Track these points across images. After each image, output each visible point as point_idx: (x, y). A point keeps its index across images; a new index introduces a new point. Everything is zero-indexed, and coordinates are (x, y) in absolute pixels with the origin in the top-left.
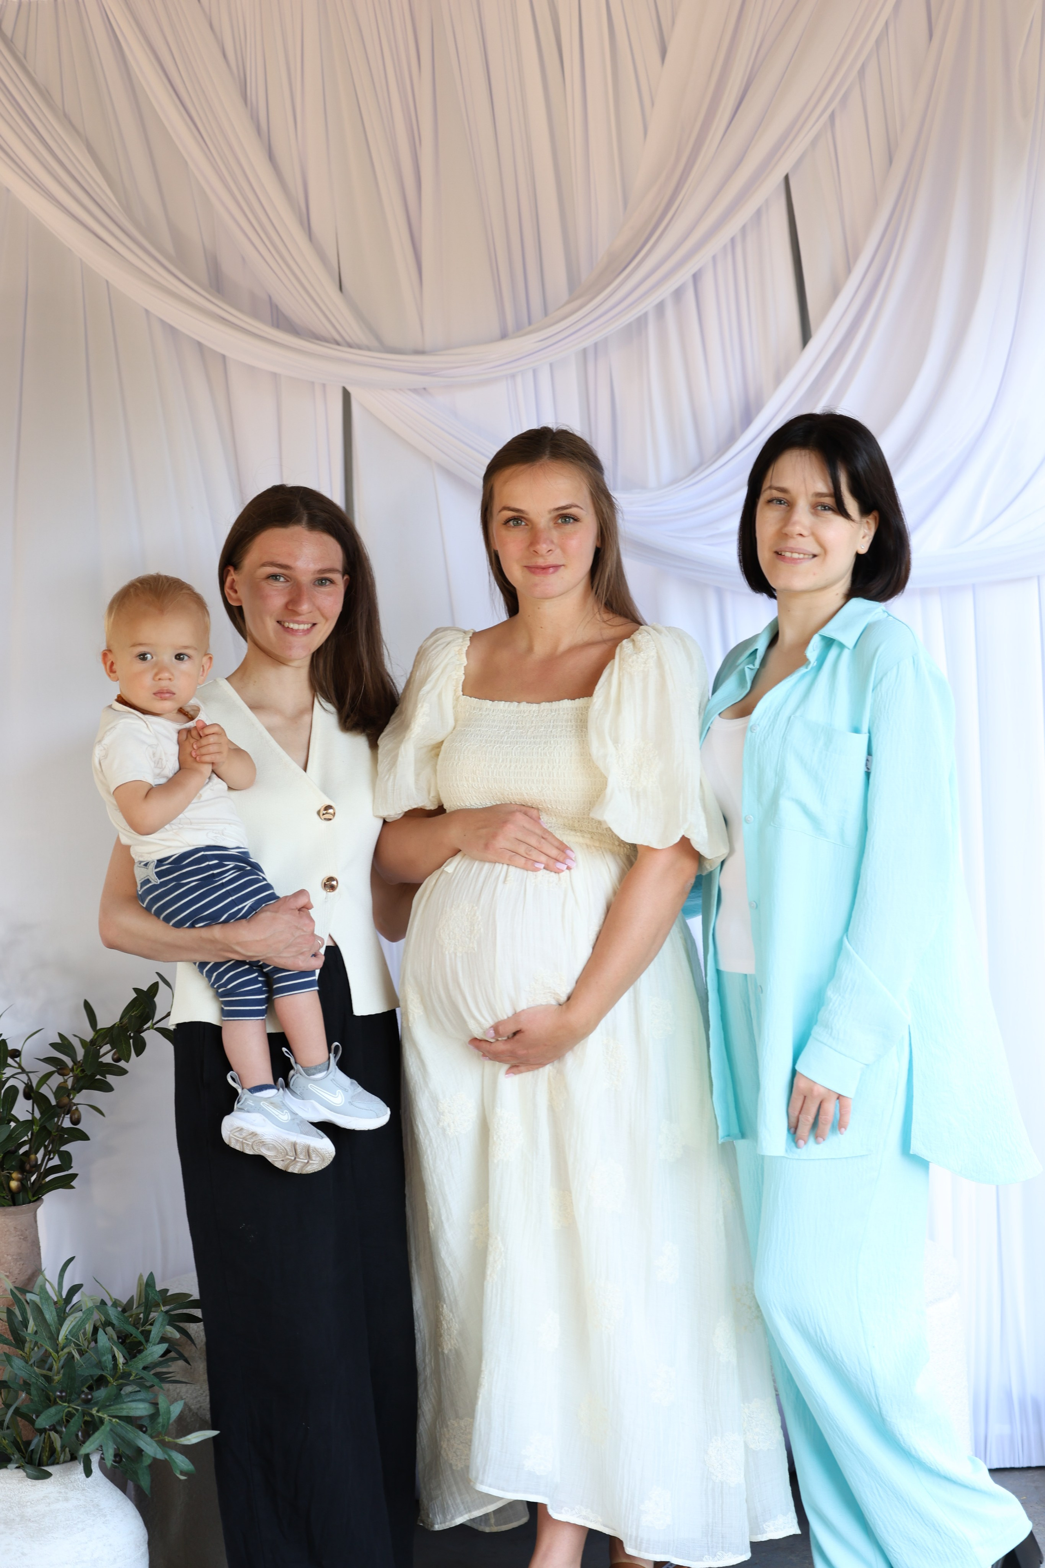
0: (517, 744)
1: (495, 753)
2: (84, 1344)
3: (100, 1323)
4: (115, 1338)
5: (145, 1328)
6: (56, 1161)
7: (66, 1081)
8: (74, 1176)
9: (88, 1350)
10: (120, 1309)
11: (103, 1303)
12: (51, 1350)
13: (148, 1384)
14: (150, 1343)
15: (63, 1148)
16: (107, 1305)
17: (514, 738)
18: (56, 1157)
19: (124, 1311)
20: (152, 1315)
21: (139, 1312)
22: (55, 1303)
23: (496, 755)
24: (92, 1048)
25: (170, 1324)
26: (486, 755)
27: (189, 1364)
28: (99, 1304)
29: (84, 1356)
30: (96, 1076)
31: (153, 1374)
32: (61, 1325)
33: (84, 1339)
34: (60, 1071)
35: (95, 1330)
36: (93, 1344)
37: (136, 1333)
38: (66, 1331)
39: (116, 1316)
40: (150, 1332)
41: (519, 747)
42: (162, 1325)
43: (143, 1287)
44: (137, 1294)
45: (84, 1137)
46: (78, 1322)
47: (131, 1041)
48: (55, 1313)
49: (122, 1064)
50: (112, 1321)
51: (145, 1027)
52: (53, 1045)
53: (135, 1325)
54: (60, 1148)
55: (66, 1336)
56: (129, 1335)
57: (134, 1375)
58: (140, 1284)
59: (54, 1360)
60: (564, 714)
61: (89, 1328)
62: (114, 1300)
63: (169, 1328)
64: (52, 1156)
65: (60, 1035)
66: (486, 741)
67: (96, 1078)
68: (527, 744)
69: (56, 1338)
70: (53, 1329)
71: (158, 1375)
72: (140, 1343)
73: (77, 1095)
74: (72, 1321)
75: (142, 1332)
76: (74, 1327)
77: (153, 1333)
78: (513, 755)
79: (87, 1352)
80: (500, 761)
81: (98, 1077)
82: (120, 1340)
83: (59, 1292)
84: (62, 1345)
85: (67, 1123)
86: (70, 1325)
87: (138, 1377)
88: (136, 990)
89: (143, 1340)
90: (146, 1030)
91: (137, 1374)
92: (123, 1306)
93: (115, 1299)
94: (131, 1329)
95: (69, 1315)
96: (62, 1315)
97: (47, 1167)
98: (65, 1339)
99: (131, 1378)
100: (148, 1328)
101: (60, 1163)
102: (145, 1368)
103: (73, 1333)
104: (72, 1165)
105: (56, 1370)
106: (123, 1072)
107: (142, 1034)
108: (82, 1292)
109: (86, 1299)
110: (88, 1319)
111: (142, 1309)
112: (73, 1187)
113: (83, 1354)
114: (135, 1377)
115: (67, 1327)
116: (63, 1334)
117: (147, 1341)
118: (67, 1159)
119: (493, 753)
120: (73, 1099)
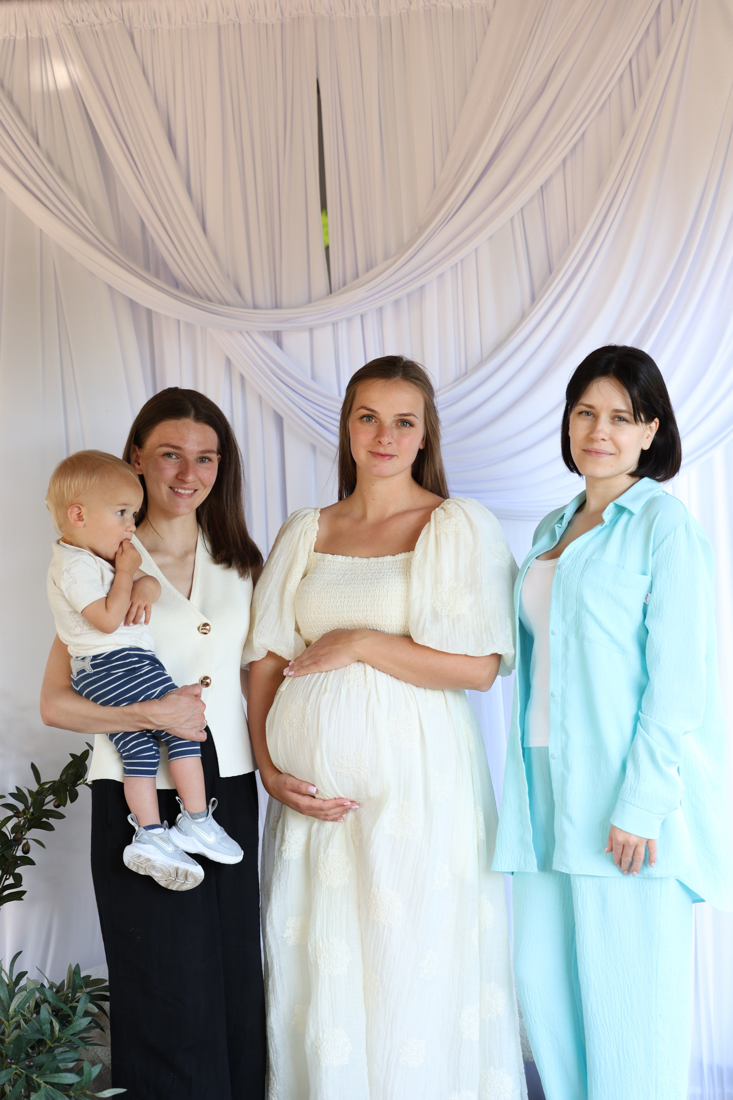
0: (350, 585)
1: (334, 593)
2: (28, 1015)
3: (40, 1000)
4: (50, 1011)
5: (72, 1004)
6: (11, 881)
7: (20, 822)
8: (24, 893)
9: (32, 1019)
10: (54, 990)
11: (42, 985)
12: (4, 1020)
13: (75, 1046)
14: (76, 1016)
15: (17, 871)
16: (45, 987)
17: (348, 581)
18: (11, 877)
19: (57, 992)
20: (78, 995)
21: (68, 992)
22: (8, 985)
23: (335, 594)
24: (39, 796)
25: (91, 1002)
26: (327, 594)
27: (104, 1032)
28: (39, 986)
29: (28, 1024)
30: (43, 818)
31: (78, 1038)
32: (11, 1001)
33: (28, 1012)
34: (16, 815)
35: (37, 1006)
36: (35, 1015)
37: (66, 1008)
38: (15, 1006)
39: (51, 996)
40: (76, 1007)
41: (351, 587)
42: (85, 1002)
43: (72, 973)
44: (67, 980)
45: (31, 862)
46: (23, 999)
47: (68, 793)
48: (7, 992)
49: (61, 810)
50: (48, 999)
51: (78, 783)
52: (11, 794)
53: (65, 1002)
54: (15, 870)
55: (15, 1009)
56: (61, 1010)
57: (64, 1039)
58: (69, 972)
59: (6, 1027)
60: (387, 565)
61: (32, 1003)
62: (51, 984)
63: (90, 1005)
64: (8, 877)
65: (17, 788)
66: (327, 584)
67: (43, 820)
68: (357, 584)
69: (8, 1010)
70: (5, 1004)
71: (82, 1039)
72: (69, 1016)
73: (28, 832)
74: (19, 998)
75: (71, 1007)
76: (20, 1003)
77: (78, 1008)
78: (347, 593)
79: (30, 1020)
80: (337, 598)
81: (44, 819)
82: (54, 1013)
83: (10, 977)
84: (11, 1016)
85: (19, 853)
86: (18, 1001)
87: (67, 1041)
88: (72, 755)
89: (71, 1014)
90: (79, 785)
91: (67, 1038)
92: (57, 987)
93: (51, 982)
94: (62, 1005)
95: (17, 994)
96: (12, 994)
97: (4, 885)
98: (14, 1011)
99: (62, 1042)
100: (75, 1004)
101: (14, 882)
102: (72, 1035)
103: (21, 1006)
104: (22, 884)
105: (7, 1034)
106: (61, 816)
107: (76, 788)
108: (28, 978)
109: (30, 982)
110: (31, 997)
111: (70, 990)
112: (22, 900)
113: (27, 1023)
114: (65, 1040)
115: (16, 1002)
116: (13, 1008)
117: (74, 1014)
118: (18, 879)
119: (332, 593)
120: (25, 835)
